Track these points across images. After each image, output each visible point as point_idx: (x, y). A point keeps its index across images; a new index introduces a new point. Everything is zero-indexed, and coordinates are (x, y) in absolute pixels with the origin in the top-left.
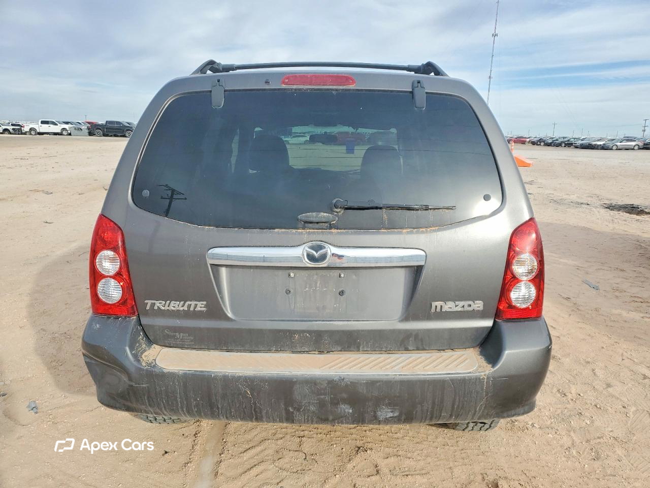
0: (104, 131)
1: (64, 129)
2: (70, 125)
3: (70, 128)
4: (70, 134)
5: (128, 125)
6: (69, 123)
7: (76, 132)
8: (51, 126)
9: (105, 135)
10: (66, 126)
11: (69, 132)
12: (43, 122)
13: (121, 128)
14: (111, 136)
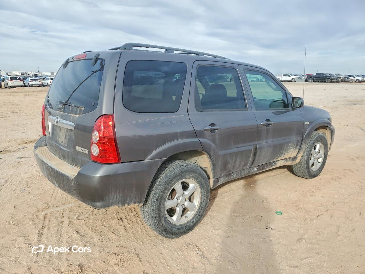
0: (314, 79)
1: (293, 79)
2: (297, 77)
3: (296, 78)
4: (295, 81)
5: (329, 75)
6: (297, 75)
7: (299, 80)
8: (288, 77)
9: (314, 81)
10: (295, 77)
11: (295, 80)
12: (284, 75)
13: (324, 77)
14: (318, 82)
